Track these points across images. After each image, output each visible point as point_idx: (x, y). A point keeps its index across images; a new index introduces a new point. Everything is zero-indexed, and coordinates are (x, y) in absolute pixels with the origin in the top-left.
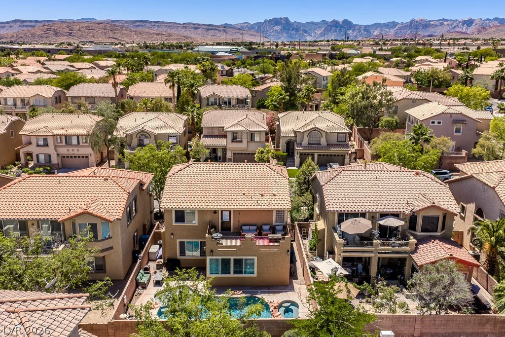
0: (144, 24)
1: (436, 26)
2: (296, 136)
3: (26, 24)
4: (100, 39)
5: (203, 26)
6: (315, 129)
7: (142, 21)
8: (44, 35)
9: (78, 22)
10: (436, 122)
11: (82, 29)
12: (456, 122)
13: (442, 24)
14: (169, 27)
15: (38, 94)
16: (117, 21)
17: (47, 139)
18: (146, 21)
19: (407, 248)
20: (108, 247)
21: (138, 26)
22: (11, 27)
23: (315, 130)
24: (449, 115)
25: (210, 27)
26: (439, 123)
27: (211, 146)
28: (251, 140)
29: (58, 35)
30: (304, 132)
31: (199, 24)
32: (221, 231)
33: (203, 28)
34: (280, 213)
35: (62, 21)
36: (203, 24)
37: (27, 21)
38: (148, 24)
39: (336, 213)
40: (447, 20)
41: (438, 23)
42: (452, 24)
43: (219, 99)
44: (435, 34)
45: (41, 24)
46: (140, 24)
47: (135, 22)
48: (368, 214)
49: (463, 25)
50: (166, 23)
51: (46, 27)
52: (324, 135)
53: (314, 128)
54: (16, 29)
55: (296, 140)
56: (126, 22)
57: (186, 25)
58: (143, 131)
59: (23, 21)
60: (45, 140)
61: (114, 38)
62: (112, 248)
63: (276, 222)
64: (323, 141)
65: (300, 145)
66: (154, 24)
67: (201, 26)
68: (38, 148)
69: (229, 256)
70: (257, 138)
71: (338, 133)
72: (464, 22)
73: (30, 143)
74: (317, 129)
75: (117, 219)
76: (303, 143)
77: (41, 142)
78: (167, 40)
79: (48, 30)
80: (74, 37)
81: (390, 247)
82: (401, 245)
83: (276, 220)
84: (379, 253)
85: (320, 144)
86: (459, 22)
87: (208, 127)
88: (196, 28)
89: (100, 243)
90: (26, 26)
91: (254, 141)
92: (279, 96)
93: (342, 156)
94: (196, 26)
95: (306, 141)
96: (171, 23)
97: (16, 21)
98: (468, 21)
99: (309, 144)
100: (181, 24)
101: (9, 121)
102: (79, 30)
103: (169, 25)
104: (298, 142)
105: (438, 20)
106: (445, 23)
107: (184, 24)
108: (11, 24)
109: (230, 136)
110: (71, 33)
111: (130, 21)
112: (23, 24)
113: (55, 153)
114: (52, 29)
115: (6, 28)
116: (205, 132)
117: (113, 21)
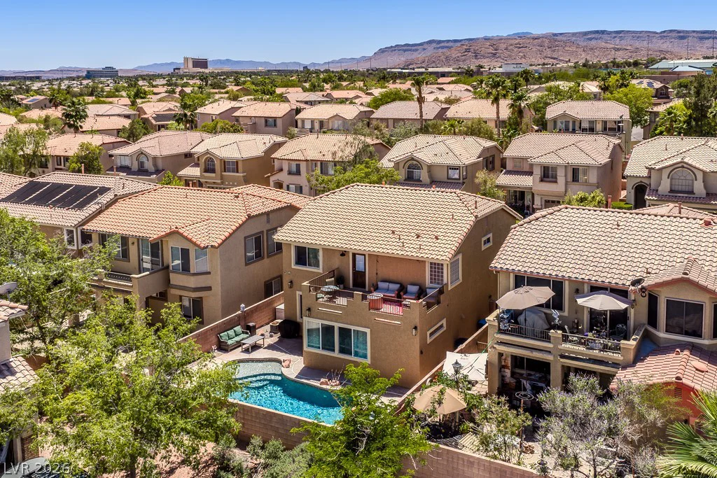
0: (600, 35)
2: (649, 177)
3: (442, 44)
4: (533, 60)
5: (694, 34)
6: (683, 165)
7: (597, 32)
8: (461, 58)
9: (508, 38)
11: (510, 48)
14: (638, 38)
15: (337, 115)
16: (561, 34)
17: (299, 165)
18: (603, 32)
19: (617, 357)
20: (203, 286)
21: (590, 39)
22: (424, 49)
23: (683, 167)
25: (706, 35)
27: (514, 187)
28: (573, 181)
29: (479, 57)
30: (661, 170)
31: (687, 32)
32: (353, 286)
33: (694, 37)
34: (437, 267)
35: (486, 39)
36: (694, 31)
37: (443, 41)
38: (605, 36)
39: (512, 275)
43: (574, 122)
45: (459, 44)
46: (593, 36)
47: (586, 33)
48: (567, 283)
50: (634, 32)
51: (465, 47)
52: (700, 176)
53: (681, 162)
54: (430, 51)
55: (650, 184)
56: (574, 34)
57: (665, 34)
58: (413, 159)
59: (440, 42)
60: (298, 166)
61: (551, 58)
62: (209, 288)
63: (431, 282)
64: (699, 188)
65: (655, 192)
66: (614, 35)
67: (691, 35)
68: (290, 176)
69: (332, 321)
70: (583, 178)
73: (281, 170)
74: (685, 165)
75: (212, 246)
76: (660, 189)
77: (294, 169)
78: (631, 57)
79: (467, 50)
80: (499, 59)
81: (582, 349)
82: (605, 348)
83: (431, 279)
84: (563, 356)
85: (692, 192)
87: (514, 158)
88: (682, 38)
89: (193, 278)
90: (443, 47)
91: (578, 181)
92: (665, 116)
94: (682, 34)
95: (665, 186)
96: (641, 32)
97: (430, 42)
99: (671, 191)
100: (657, 33)
101: (272, 142)
102: (506, 49)
103: (637, 35)
104: (653, 187)
107: (662, 32)
108: (425, 46)
109: (538, 172)
110: (495, 54)
111: (579, 33)
112: (438, 46)
113: (307, 184)
114: (472, 50)
115: (419, 52)
116: (509, 166)
117: (555, 35)
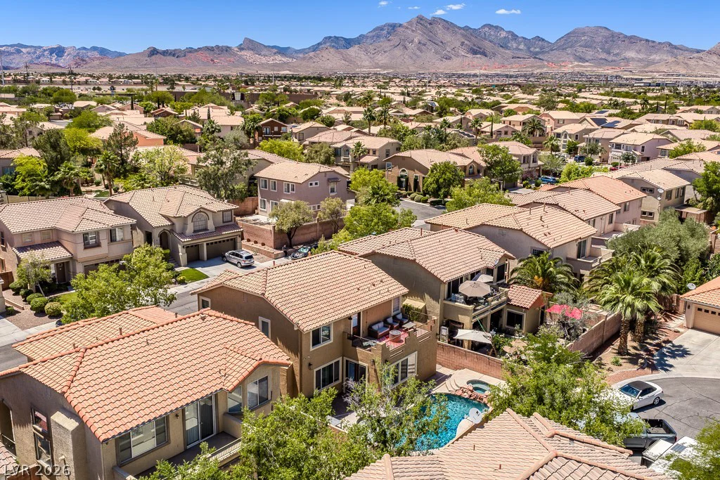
1: (10, 54)
2: (174, 224)
10: (314, 183)
12: (330, 180)
13: (19, 52)
23: (200, 211)
24: (324, 174)
26: (316, 184)
27: (60, 260)
28: (112, 241)
30: (187, 217)
40: (26, 47)
41: (12, 50)
42: (35, 53)
44: (12, 66)
49: (51, 55)
52: (210, 216)
53: (199, 209)
55: (173, 230)
64: (211, 226)
65: (182, 234)
70: (119, 235)
71: (223, 211)
72: (52, 51)
74: (202, 210)
76: (187, 231)
85: (206, 229)
86: (45, 50)
87: (22, 234)
91: (116, 240)
93: (232, 239)
95: (190, 228)
98: (56, 48)
99: (195, 231)
104: (178, 231)
105: (12, 46)
106: (24, 50)
109: (80, 240)
116: (18, 243)
